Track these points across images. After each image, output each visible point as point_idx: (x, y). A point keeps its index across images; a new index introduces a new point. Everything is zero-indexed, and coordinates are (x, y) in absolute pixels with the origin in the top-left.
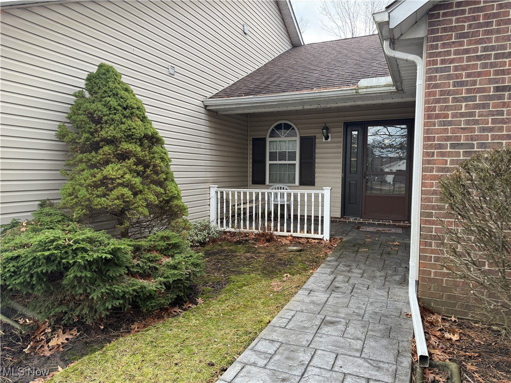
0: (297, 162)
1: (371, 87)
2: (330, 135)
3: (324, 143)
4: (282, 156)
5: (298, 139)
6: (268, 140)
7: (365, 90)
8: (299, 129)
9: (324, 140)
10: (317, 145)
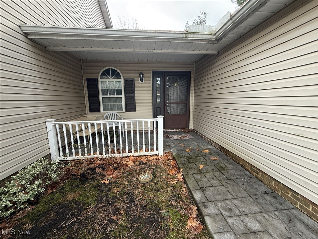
0: (123, 96)
1: (198, 34)
2: (144, 79)
3: (141, 84)
4: (112, 92)
5: (122, 80)
6: (100, 80)
7: (192, 36)
8: (122, 73)
9: (140, 82)
10: (136, 85)
